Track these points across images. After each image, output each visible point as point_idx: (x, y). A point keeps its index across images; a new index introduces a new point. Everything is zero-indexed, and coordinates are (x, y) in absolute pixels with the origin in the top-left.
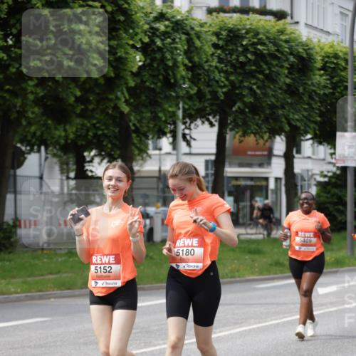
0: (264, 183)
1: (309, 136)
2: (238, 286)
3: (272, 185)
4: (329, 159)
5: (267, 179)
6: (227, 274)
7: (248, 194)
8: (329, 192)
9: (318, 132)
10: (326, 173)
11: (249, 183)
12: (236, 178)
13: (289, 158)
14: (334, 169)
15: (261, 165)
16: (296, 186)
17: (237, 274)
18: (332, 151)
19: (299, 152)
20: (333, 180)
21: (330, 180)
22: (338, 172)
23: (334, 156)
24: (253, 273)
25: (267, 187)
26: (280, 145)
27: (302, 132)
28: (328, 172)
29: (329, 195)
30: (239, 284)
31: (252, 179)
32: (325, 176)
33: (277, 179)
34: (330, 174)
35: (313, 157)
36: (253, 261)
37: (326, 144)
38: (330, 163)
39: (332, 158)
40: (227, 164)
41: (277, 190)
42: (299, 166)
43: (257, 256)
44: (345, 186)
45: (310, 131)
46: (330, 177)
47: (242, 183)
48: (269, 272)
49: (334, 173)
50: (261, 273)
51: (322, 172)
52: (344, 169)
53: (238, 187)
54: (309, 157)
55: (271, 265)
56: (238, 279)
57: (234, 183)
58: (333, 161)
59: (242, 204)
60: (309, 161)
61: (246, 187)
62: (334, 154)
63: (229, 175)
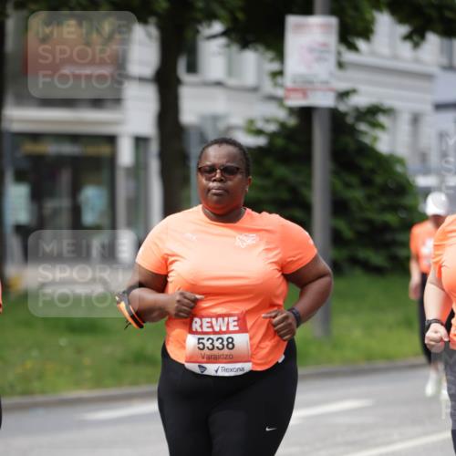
0: (104, 150)
1: (217, 27)
2: (38, 417)
3: (126, 155)
4: (268, 87)
5: (111, 140)
6: (12, 386)
7: (65, 178)
8: (267, 175)
9: (240, 16)
10: (260, 125)
11: (68, 149)
12: (35, 137)
13: (167, 84)
14: (281, 114)
15: (97, 103)
16: (184, 158)
17: (36, 385)
18: (275, 66)
19: (192, 68)
20: (280, 142)
21: (271, 144)
22: (292, 122)
23: (279, 80)
24: (78, 384)
25: (112, 160)
26: (143, 49)
27: (199, 15)
28: (267, 121)
29: (267, 183)
30: (41, 412)
31: (74, 138)
32: (259, 132)
33: (140, 141)
34: (272, 128)
35: (232, 82)
36: (79, 351)
37: (261, 48)
38: (272, 98)
39: (276, 85)
40: (9, 99)
41: (138, 170)
42: (194, 106)
43: (86, 340)
44: (306, 158)
45: (221, 12)
46: (272, 136)
47: (51, 149)
48: (118, 379)
49: (283, 125)
50: (98, 383)
51: (251, 122)
52: (306, 114)
53: (38, 160)
54: (219, 84)
55: (123, 362)
56: (39, 398)
57: (30, 148)
58: (280, 92)
59: (50, 205)
60: (218, 92)
61: (61, 161)
62: (280, 73)
63: (16, 127)
